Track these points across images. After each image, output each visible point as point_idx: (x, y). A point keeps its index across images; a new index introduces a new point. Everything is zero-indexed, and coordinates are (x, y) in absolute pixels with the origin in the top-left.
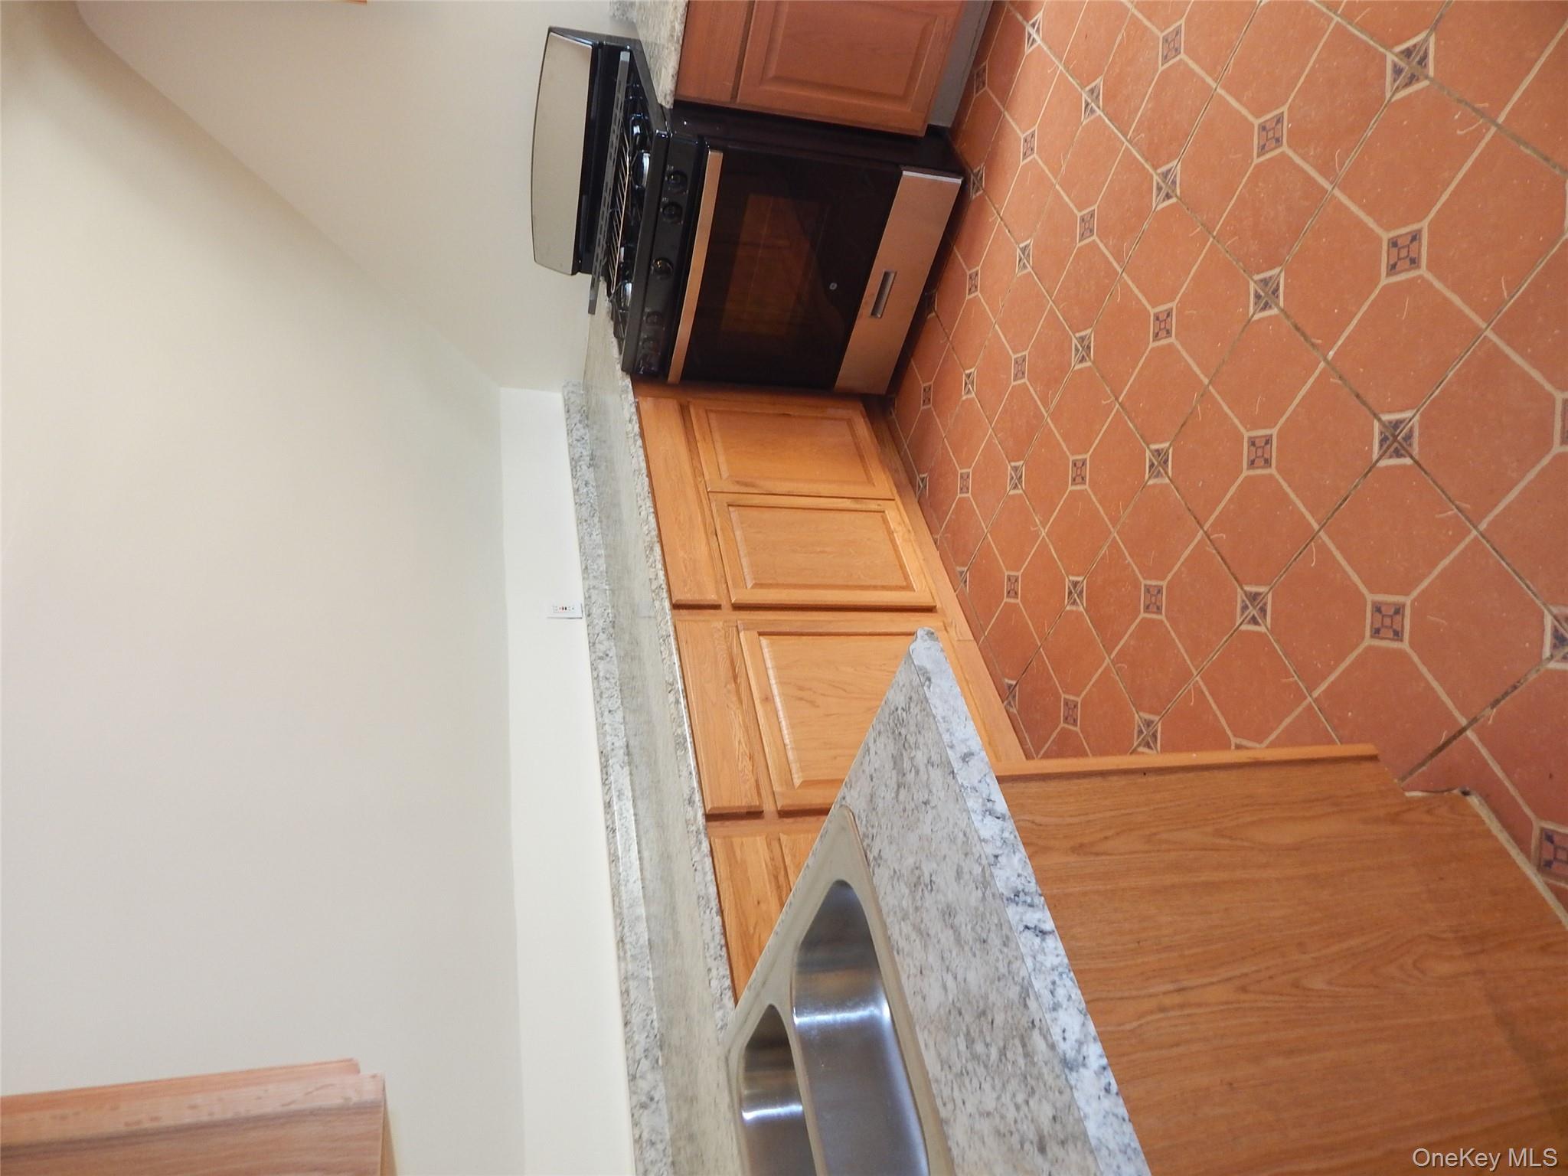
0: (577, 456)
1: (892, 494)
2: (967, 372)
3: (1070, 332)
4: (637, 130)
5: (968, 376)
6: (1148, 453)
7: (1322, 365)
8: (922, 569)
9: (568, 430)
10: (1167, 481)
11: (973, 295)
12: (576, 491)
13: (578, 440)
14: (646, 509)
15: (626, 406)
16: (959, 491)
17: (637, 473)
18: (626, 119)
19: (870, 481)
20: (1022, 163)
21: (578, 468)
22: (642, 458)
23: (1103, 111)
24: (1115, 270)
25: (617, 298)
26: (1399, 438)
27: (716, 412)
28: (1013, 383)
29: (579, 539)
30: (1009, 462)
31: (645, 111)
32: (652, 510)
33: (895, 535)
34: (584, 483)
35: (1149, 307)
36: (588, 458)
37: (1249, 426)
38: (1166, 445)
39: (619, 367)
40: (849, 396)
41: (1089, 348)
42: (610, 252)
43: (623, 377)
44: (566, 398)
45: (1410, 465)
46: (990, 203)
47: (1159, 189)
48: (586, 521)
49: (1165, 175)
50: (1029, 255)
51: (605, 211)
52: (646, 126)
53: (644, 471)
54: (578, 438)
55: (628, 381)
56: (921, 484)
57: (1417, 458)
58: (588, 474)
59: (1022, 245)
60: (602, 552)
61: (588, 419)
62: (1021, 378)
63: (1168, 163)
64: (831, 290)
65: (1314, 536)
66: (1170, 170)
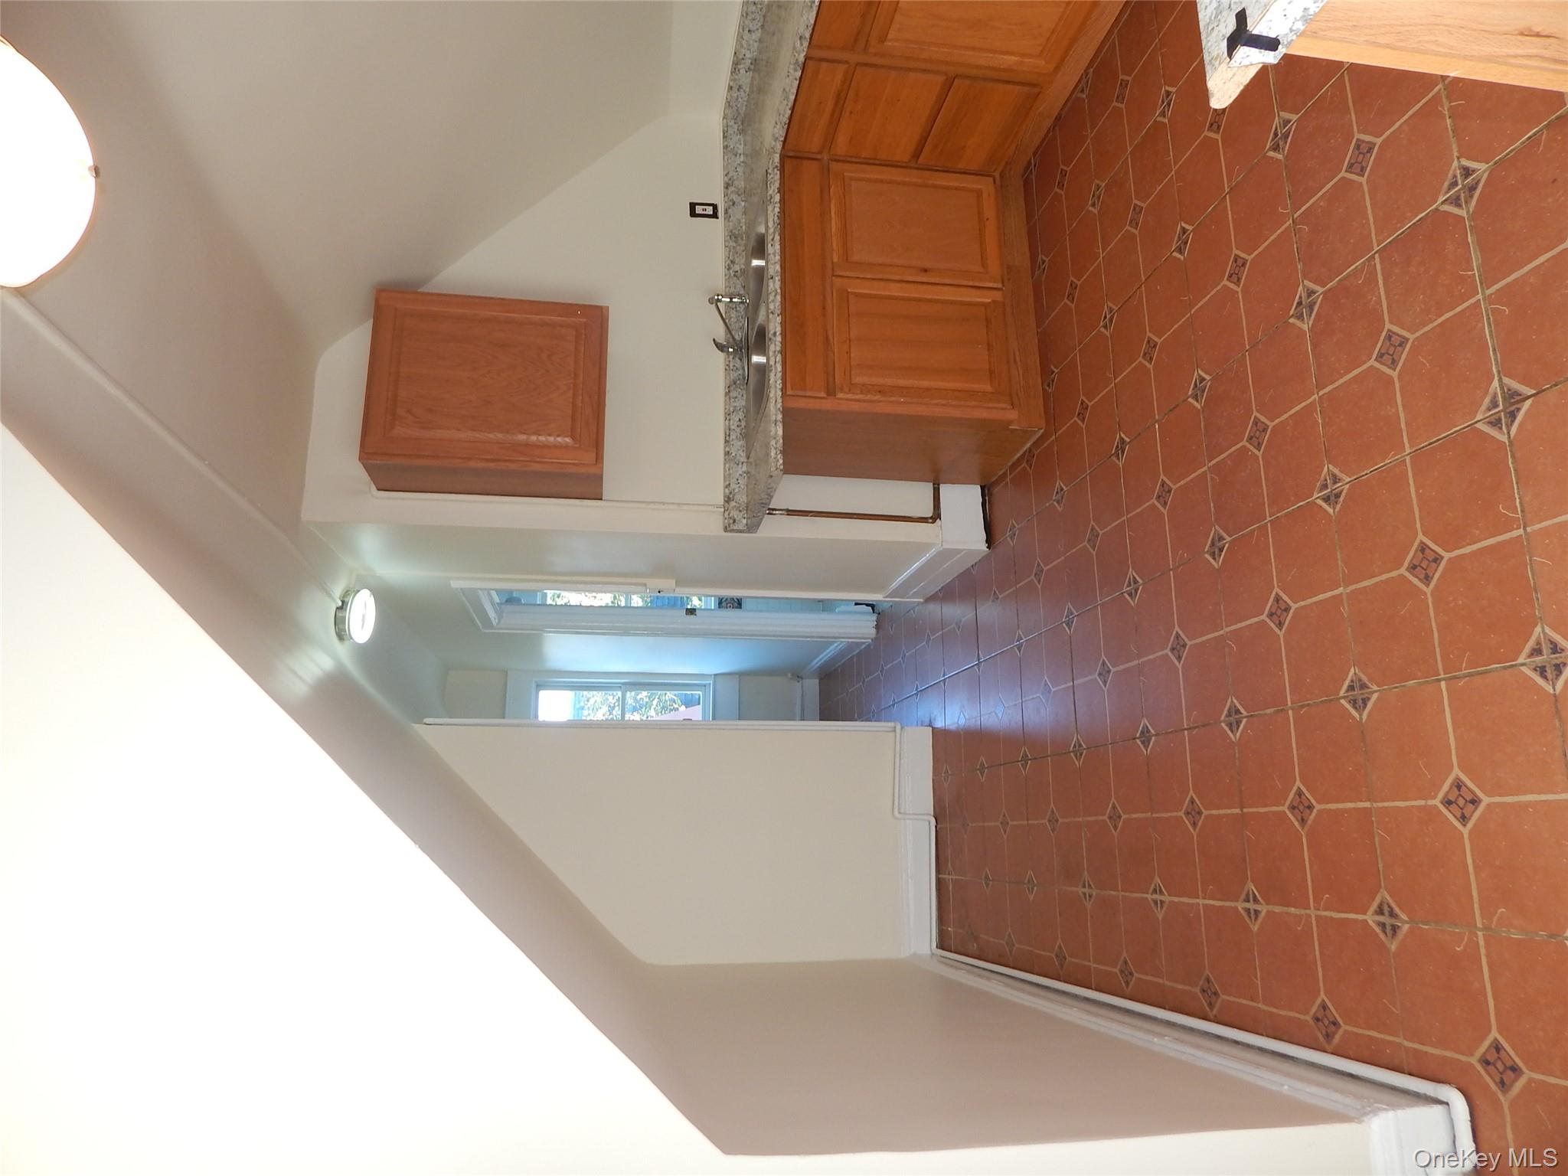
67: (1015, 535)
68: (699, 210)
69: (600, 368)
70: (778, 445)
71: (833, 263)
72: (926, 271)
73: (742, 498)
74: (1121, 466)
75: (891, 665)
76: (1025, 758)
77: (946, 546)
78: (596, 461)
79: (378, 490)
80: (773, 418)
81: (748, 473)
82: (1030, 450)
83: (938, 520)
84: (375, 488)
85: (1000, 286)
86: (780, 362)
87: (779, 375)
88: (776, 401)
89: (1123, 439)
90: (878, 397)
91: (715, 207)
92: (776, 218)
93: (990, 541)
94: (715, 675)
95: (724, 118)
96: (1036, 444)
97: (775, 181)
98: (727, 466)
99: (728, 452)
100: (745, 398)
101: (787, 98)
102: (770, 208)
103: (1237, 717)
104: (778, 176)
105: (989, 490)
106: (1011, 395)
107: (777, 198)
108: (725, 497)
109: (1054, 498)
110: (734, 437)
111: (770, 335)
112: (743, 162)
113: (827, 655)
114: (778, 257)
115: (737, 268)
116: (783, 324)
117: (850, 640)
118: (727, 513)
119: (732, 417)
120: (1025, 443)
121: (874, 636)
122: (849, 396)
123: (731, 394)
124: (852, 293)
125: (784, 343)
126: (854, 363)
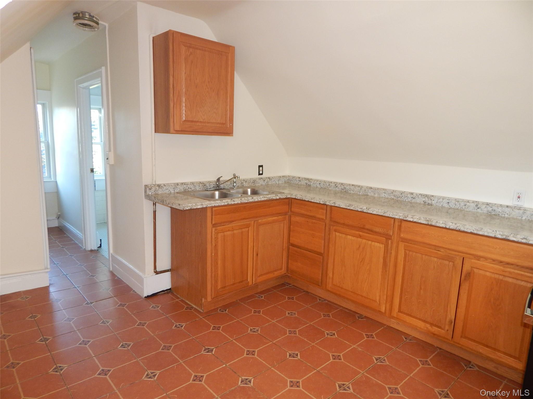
67: (154, 308)
68: (261, 168)
69: (211, 133)
70: (193, 207)
71: (258, 220)
72: (257, 255)
73: (160, 192)
74: (202, 353)
75: (75, 260)
76: (46, 340)
77: (145, 279)
78: (175, 130)
79: (153, 37)
80: (203, 204)
81: (171, 193)
82: (193, 307)
83: (156, 274)
84: (154, 36)
85: (253, 284)
86: (225, 204)
87: (220, 204)
88: (210, 204)
89: (213, 350)
90: (214, 245)
91: (262, 174)
92: (272, 198)
93: (148, 297)
94: (56, 182)
95: (288, 176)
96: (196, 310)
97: (283, 196)
98: (173, 184)
99: (178, 185)
100: (200, 190)
101: (312, 199)
102: (274, 195)
104: (284, 197)
105: (170, 292)
106: (217, 297)
107: (278, 198)
108: (160, 184)
109: (177, 324)
110: (184, 186)
111: (233, 199)
112: (276, 183)
113: (74, 230)
114: (259, 200)
115: (244, 183)
116: (238, 204)
117: (84, 240)
118: (153, 186)
119: (192, 185)
120: (195, 305)
121: (87, 249)
122: (213, 233)
123: (201, 184)
124: (249, 230)
125: (232, 205)
126: (225, 233)
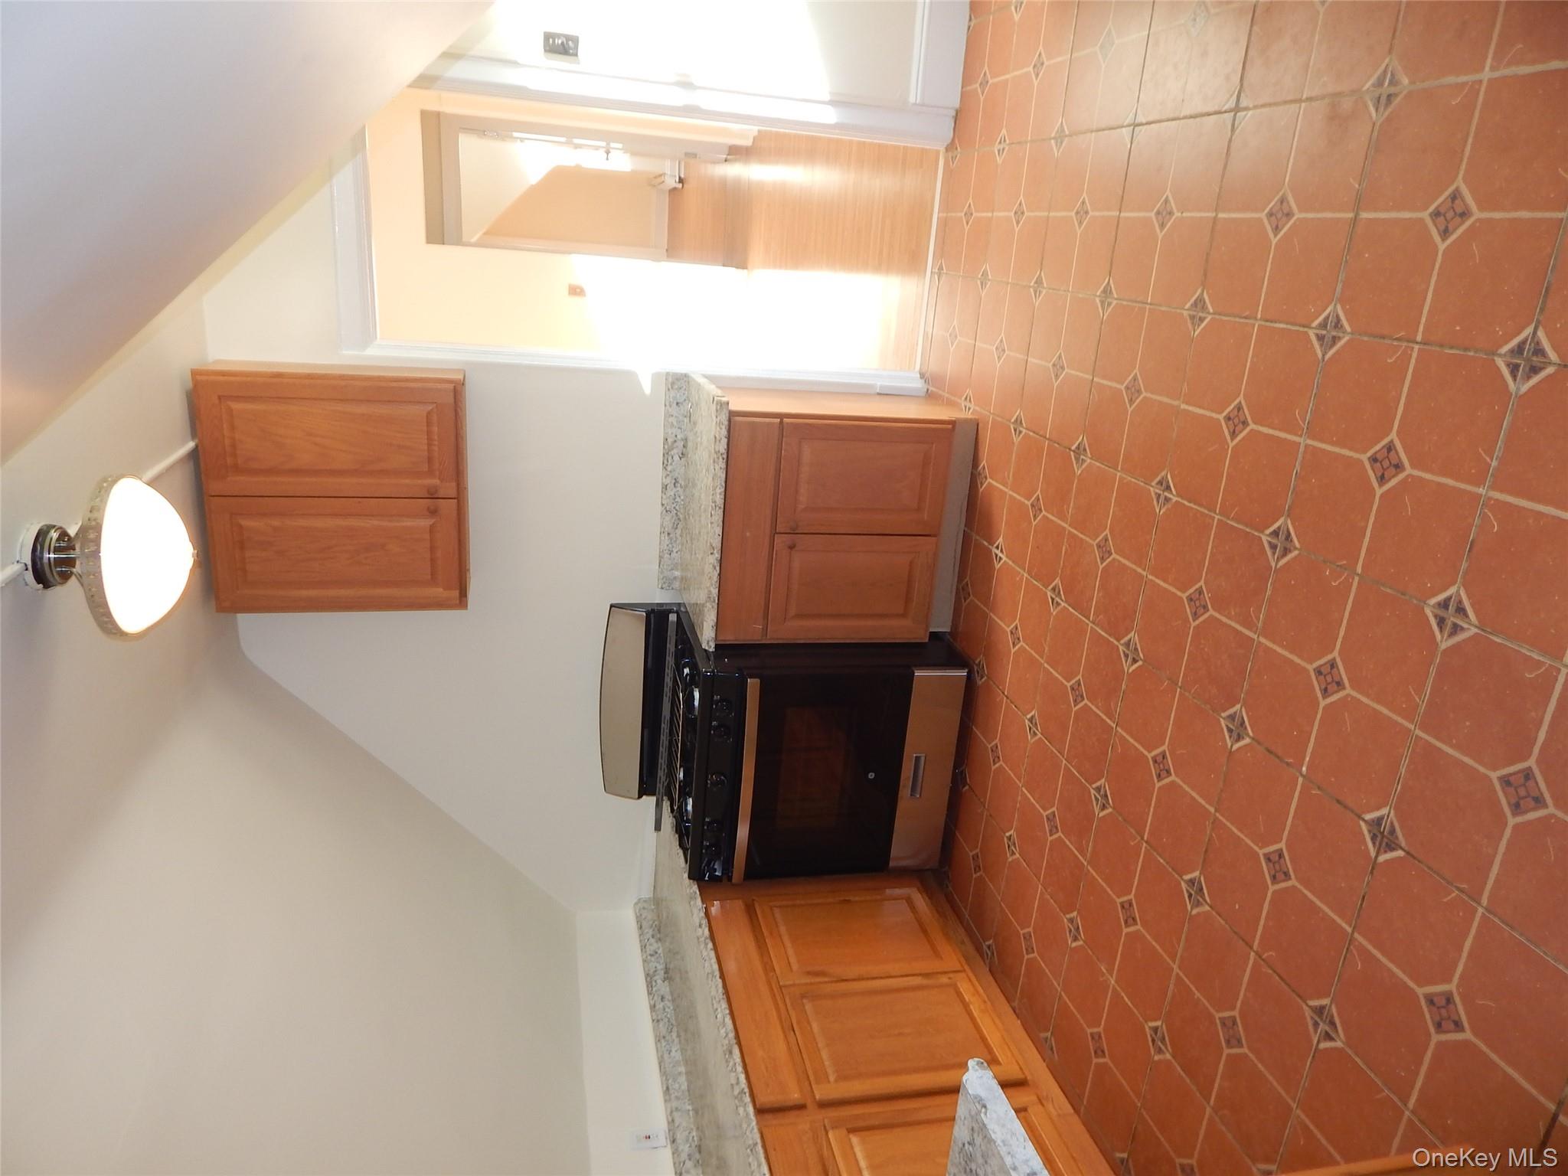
0: (651, 972)
1: (962, 965)
2: (1008, 834)
3: (1088, 785)
4: (686, 671)
5: (1009, 838)
6: (1184, 885)
7: (1300, 780)
8: (1004, 1039)
9: (641, 946)
10: (1207, 908)
11: (997, 765)
12: (653, 1007)
13: (651, 955)
14: (722, 1011)
15: (695, 911)
16: (1025, 952)
17: (710, 976)
18: (677, 664)
19: (937, 954)
20: (1013, 651)
21: (654, 984)
22: (714, 960)
23: (1066, 602)
24: (1110, 726)
25: (679, 815)
26: (1385, 833)
27: (780, 907)
28: (1050, 838)
29: (658, 1058)
30: (1064, 914)
31: (692, 656)
32: (728, 1011)
33: (972, 1007)
34: (660, 998)
35: (1146, 753)
36: (663, 972)
37: (1260, 845)
38: (1196, 874)
39: (686, 875)
40: (905, 875)
41: (1106, 796)
42: (671, 774)
43: (690, 884)
44: (638, 914)
45: (1404, 856)
46: (994, 686)
47: (1126, 656)
48: (664, 1037)
49: (1127, 644)
50: (1036, 724)
51: (664, 739)
52: (694, 667)
53: (717, 973)
54: (652, 953)
55: (695, 888)
56: (988, 952)
57: (1406, 848)
58: (664, 988)
59: (1029, 716)
60: (682, 1069)
61: (659, 932)
62: (1055, 833)
63: (1127, 635)
64: (870, 779)
65: (1352, 940)
66: (1130, 640)
103: (1324, 332)
